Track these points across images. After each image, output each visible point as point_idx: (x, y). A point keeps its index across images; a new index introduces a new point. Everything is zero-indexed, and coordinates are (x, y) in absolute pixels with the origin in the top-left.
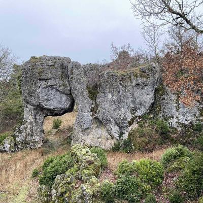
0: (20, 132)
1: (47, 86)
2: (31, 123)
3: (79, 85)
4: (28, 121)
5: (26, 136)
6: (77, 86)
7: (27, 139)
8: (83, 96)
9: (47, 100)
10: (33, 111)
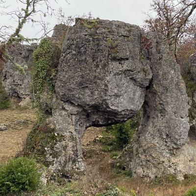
0: (55, 155)
1: (121, 71)
2: (73, 139)
3: (173, 72)
4: (67, 134)
5: (66, 162)
6: (169, 72)
7: (66, 169)
8: (180, 89)
9: (117, 96)
10: (74, 117)
